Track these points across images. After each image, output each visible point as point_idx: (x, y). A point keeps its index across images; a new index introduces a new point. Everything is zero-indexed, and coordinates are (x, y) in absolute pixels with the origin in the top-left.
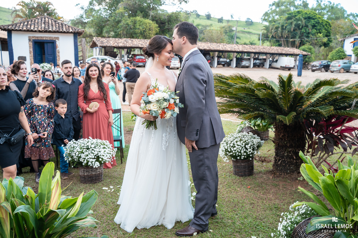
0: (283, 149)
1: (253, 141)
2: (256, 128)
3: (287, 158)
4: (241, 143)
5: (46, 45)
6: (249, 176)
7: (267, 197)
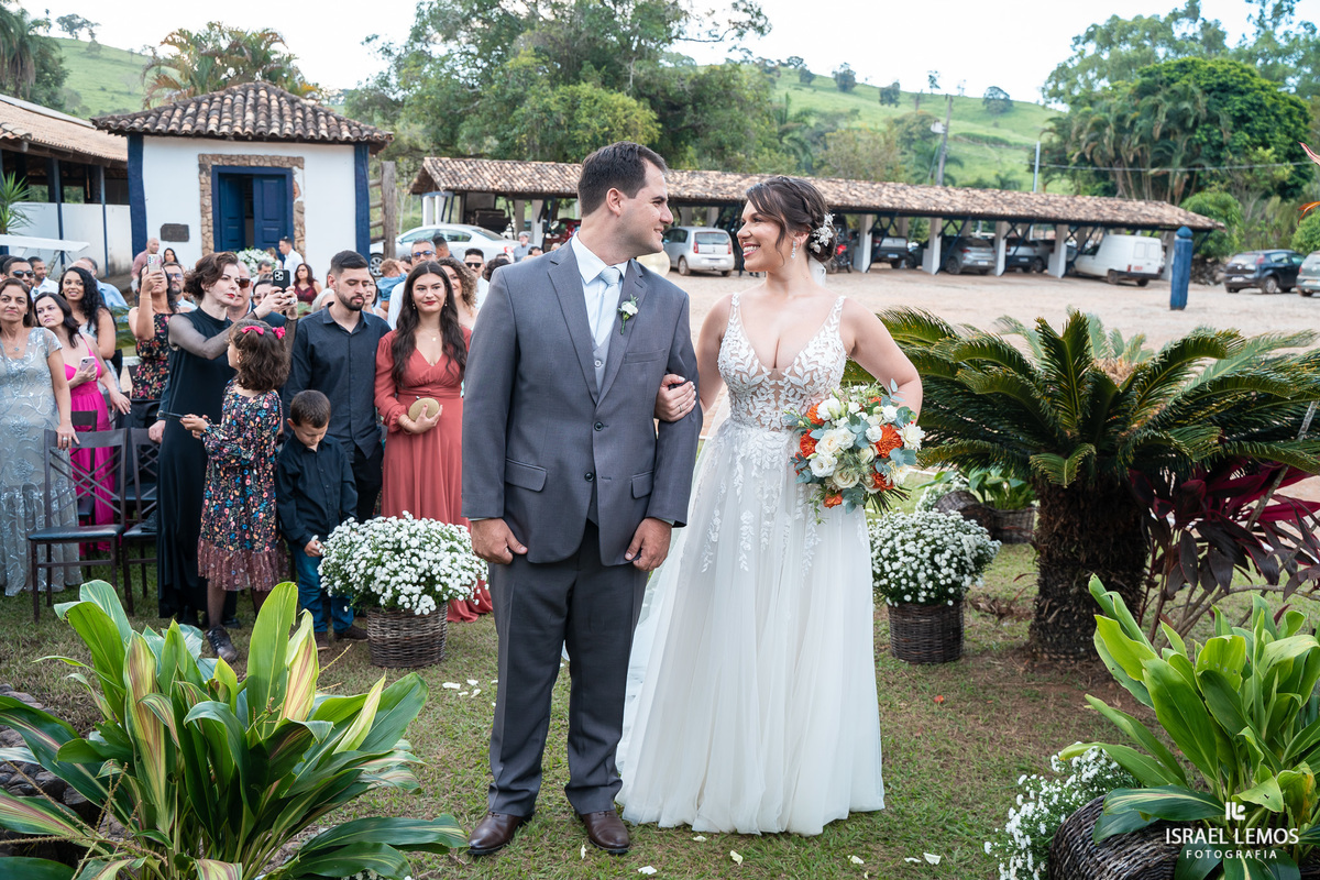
0: (1063, 573)
1: (960, 540)
2: (989, 497)
3: (1076, 604)
4: (920, 545)
5: (257, 187)
6: (944, 662)
7: (999, 736)
